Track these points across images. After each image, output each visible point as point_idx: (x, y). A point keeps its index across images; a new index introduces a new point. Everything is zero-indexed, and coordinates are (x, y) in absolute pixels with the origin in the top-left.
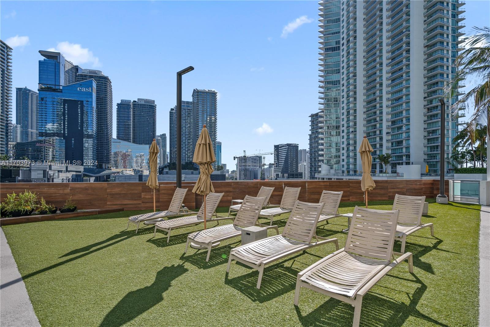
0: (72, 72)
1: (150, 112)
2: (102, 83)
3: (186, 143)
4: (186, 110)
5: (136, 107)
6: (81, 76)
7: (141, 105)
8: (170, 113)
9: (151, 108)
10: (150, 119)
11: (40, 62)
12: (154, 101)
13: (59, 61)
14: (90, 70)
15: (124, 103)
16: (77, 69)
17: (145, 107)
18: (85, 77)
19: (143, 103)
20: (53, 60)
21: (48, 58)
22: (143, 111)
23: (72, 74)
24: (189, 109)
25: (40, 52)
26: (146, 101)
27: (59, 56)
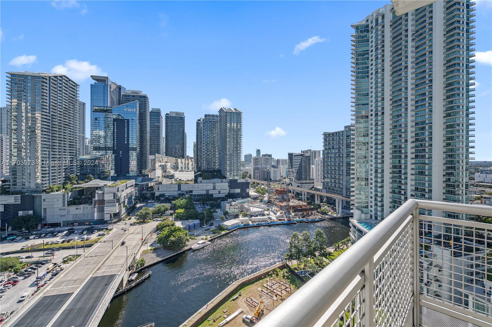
0: (116, 91)
1: (180, 123)
2: (142, 101)
3: (212, 151)
4: (212, 123)
5: (169, 119)
6: (125, 96)
7: (172, 117)
8: (197, 123)
9: (181, 119)
10: (180, 129)
11: (91, 85)
12: (183, 113)
13: (107, 84)
14: (132, 91)
15: (155, 111)
16: (120, 89)
17: (176, 119)
18: (128, 96)
19: (174, 115)
20: (102, 83)
21: (98, 81)
22: (174, 122)
23: (116, 93)
24: (214, 122)
25: (91, 76)
26: (177, 113)
27: (107, 80)
